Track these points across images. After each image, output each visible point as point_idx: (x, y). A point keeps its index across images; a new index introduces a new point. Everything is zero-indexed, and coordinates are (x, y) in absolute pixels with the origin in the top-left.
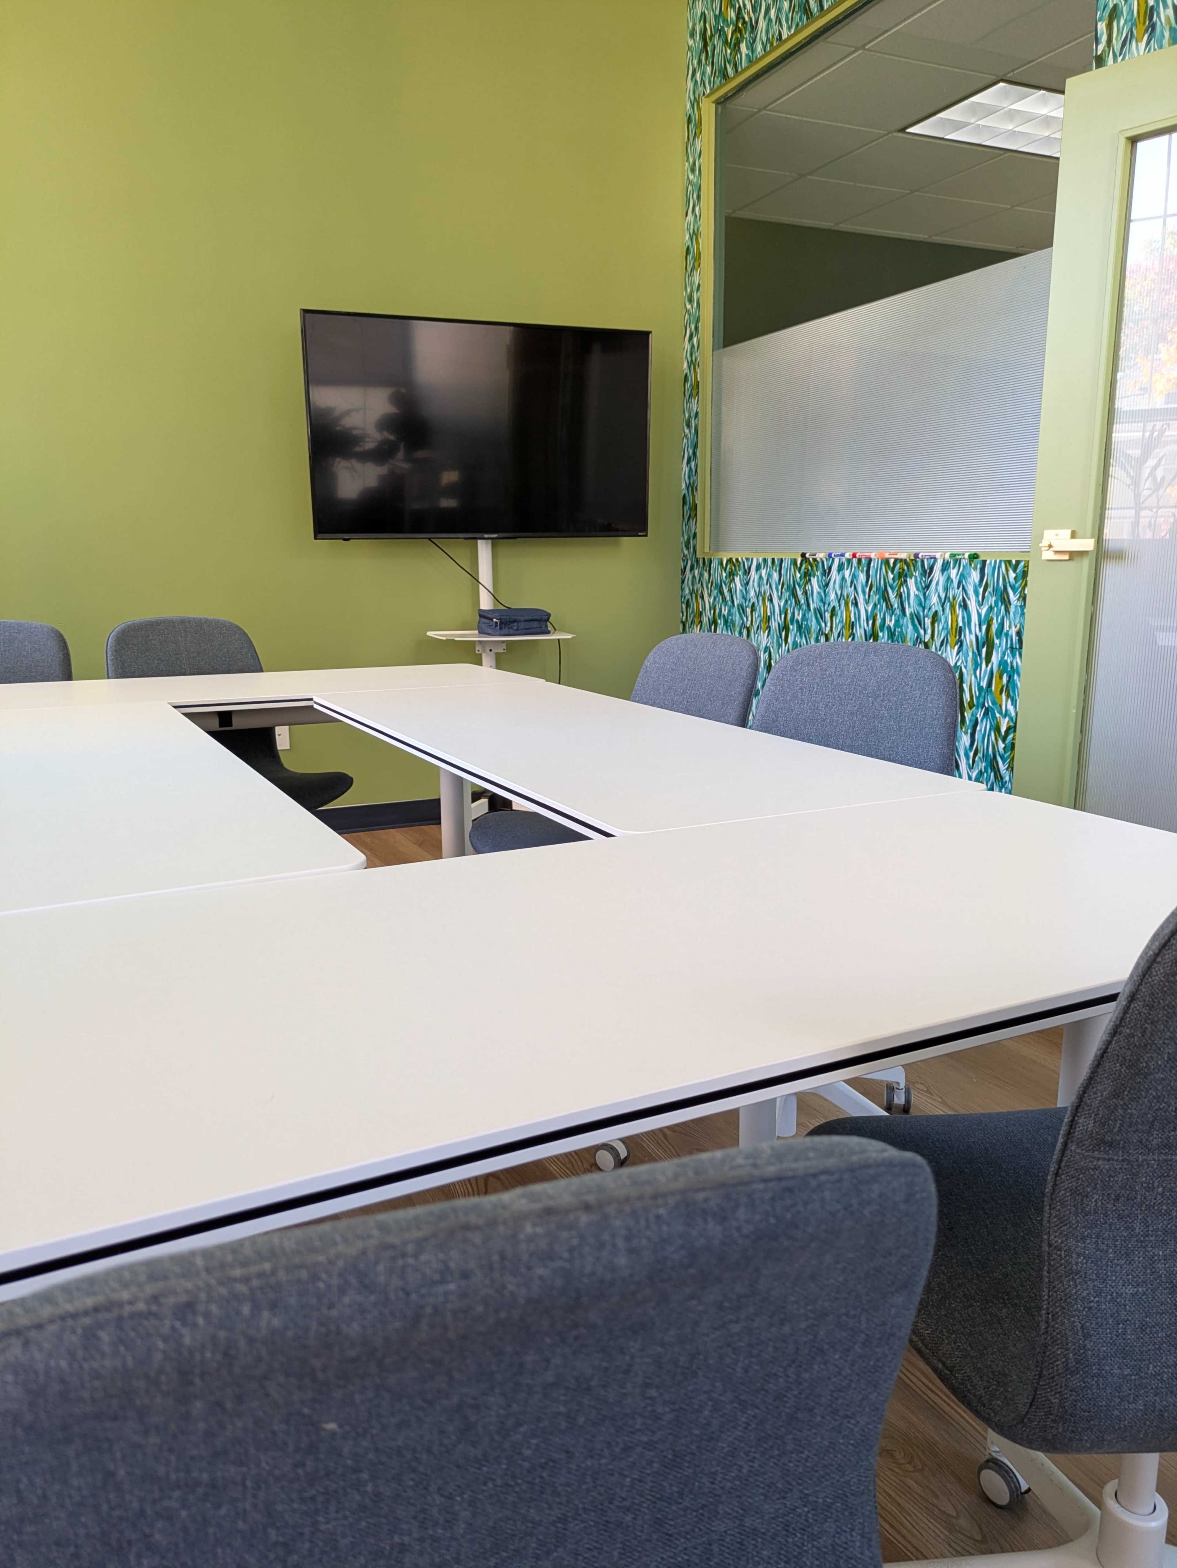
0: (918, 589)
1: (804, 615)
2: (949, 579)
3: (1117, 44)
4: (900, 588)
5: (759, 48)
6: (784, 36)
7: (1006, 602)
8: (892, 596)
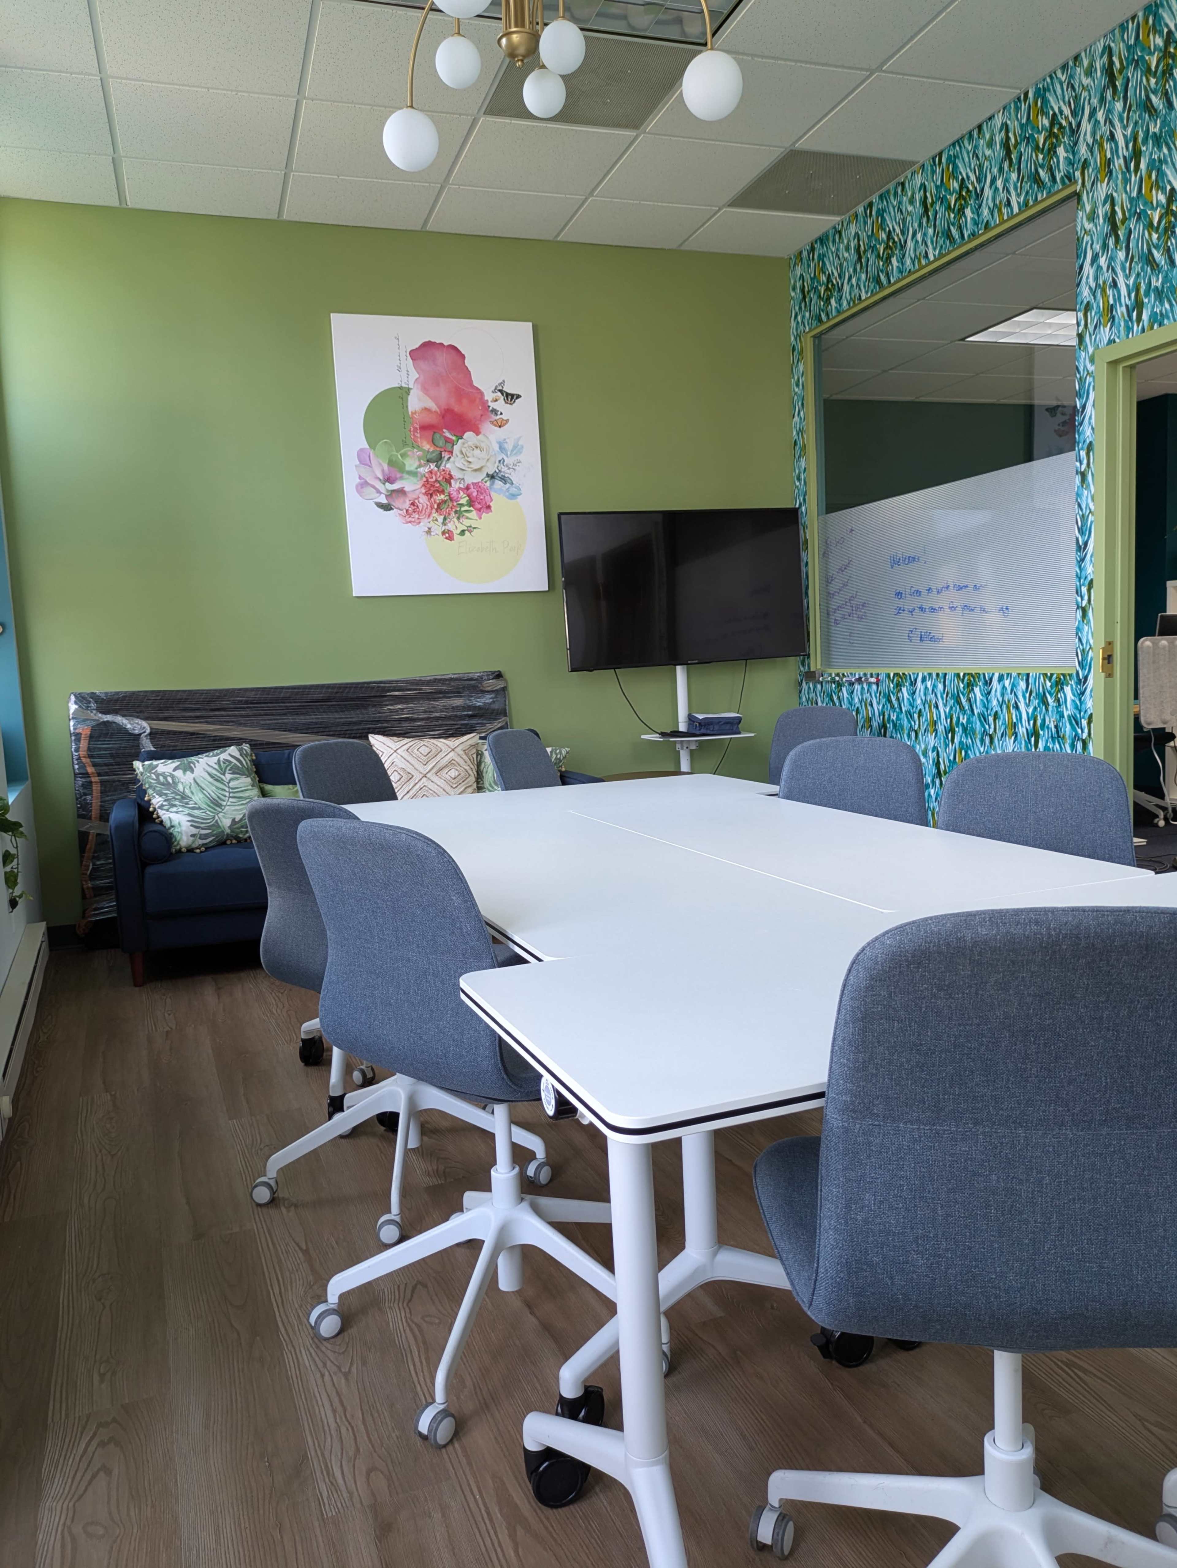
0: (982, 695)
1: (898, 716)
2: (1004, 687)
3: (1091, 328)
4: (969, 694)
5: (845, 303)
6: (863, 298)
7: (1046, 704)
8: (963, 700)
